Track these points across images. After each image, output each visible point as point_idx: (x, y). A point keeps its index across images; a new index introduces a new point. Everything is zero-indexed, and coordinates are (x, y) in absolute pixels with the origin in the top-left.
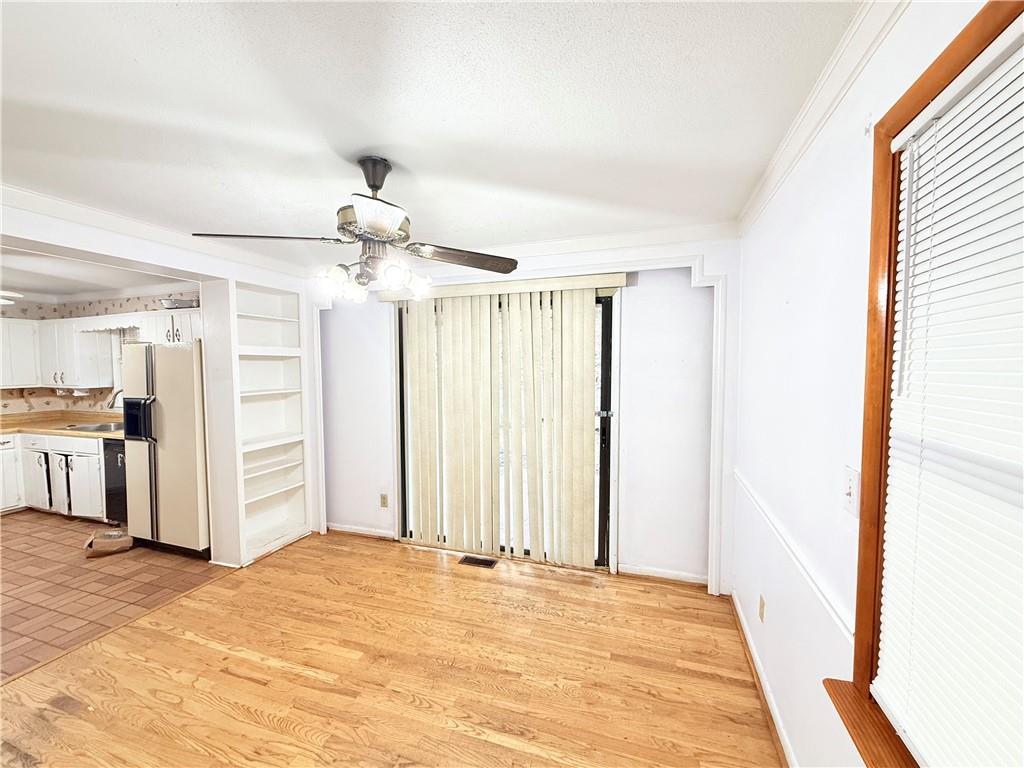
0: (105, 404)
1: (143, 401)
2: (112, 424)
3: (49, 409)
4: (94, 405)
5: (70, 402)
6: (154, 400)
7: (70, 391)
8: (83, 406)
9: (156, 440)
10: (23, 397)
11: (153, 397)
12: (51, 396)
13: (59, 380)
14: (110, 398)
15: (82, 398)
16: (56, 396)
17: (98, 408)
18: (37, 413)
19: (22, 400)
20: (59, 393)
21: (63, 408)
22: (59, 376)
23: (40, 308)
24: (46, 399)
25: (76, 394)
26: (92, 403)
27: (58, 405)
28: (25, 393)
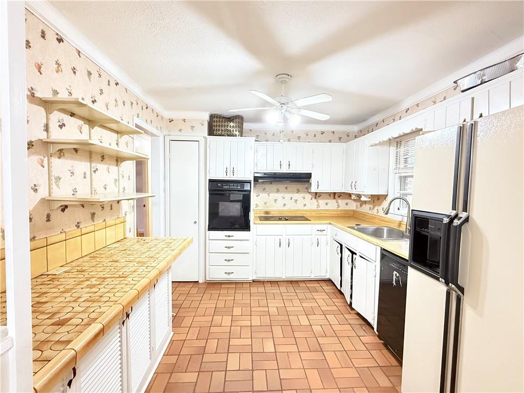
0: (380, 208)
1: (446, 220)
2: (385, 228)
3: (347, 208)
4: (373, 209)
5: (359, 204)
6: (467, 220)
7: (359, 196)
8: (366, 209)
9: (462, 290)
10: (335, 198)
11: (464, 215)
12: (348, 199)
13: (354, 188)
14: (385, 204)
15: (365, 202)
16: (351, 199)
17: (375, 211)
18: (341, 211)
19: (335, 201)
20: (353, 197)
21: (355, 208)
22: (353, 184)
23: (348, 136)
24: (347, 201)
25: (363, 199)
26: (371, 206)
27: (353, 206)
28: (336, 196)
